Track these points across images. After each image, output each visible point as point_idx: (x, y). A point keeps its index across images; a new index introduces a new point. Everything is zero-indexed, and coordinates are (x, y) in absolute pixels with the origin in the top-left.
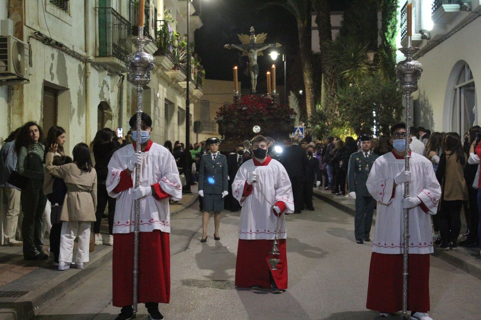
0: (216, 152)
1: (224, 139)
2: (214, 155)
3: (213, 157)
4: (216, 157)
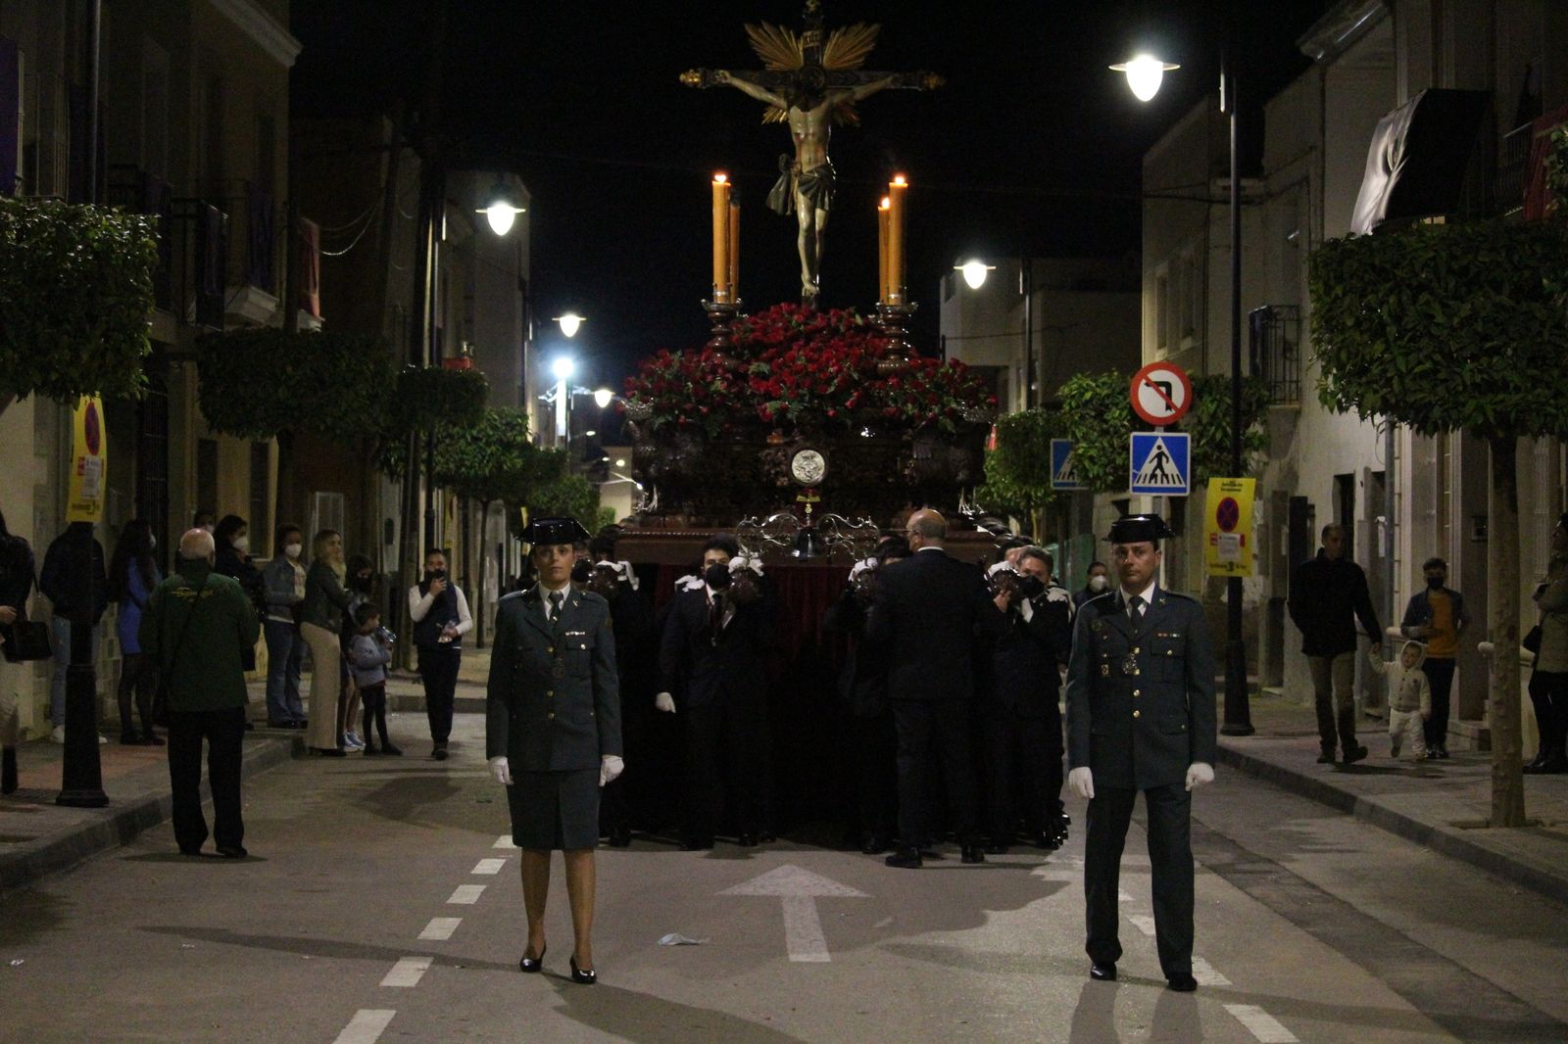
0: (560, 583)
1: (655, 503)
2: (554, 599)
3: (548, 606)
4: (561, 604)
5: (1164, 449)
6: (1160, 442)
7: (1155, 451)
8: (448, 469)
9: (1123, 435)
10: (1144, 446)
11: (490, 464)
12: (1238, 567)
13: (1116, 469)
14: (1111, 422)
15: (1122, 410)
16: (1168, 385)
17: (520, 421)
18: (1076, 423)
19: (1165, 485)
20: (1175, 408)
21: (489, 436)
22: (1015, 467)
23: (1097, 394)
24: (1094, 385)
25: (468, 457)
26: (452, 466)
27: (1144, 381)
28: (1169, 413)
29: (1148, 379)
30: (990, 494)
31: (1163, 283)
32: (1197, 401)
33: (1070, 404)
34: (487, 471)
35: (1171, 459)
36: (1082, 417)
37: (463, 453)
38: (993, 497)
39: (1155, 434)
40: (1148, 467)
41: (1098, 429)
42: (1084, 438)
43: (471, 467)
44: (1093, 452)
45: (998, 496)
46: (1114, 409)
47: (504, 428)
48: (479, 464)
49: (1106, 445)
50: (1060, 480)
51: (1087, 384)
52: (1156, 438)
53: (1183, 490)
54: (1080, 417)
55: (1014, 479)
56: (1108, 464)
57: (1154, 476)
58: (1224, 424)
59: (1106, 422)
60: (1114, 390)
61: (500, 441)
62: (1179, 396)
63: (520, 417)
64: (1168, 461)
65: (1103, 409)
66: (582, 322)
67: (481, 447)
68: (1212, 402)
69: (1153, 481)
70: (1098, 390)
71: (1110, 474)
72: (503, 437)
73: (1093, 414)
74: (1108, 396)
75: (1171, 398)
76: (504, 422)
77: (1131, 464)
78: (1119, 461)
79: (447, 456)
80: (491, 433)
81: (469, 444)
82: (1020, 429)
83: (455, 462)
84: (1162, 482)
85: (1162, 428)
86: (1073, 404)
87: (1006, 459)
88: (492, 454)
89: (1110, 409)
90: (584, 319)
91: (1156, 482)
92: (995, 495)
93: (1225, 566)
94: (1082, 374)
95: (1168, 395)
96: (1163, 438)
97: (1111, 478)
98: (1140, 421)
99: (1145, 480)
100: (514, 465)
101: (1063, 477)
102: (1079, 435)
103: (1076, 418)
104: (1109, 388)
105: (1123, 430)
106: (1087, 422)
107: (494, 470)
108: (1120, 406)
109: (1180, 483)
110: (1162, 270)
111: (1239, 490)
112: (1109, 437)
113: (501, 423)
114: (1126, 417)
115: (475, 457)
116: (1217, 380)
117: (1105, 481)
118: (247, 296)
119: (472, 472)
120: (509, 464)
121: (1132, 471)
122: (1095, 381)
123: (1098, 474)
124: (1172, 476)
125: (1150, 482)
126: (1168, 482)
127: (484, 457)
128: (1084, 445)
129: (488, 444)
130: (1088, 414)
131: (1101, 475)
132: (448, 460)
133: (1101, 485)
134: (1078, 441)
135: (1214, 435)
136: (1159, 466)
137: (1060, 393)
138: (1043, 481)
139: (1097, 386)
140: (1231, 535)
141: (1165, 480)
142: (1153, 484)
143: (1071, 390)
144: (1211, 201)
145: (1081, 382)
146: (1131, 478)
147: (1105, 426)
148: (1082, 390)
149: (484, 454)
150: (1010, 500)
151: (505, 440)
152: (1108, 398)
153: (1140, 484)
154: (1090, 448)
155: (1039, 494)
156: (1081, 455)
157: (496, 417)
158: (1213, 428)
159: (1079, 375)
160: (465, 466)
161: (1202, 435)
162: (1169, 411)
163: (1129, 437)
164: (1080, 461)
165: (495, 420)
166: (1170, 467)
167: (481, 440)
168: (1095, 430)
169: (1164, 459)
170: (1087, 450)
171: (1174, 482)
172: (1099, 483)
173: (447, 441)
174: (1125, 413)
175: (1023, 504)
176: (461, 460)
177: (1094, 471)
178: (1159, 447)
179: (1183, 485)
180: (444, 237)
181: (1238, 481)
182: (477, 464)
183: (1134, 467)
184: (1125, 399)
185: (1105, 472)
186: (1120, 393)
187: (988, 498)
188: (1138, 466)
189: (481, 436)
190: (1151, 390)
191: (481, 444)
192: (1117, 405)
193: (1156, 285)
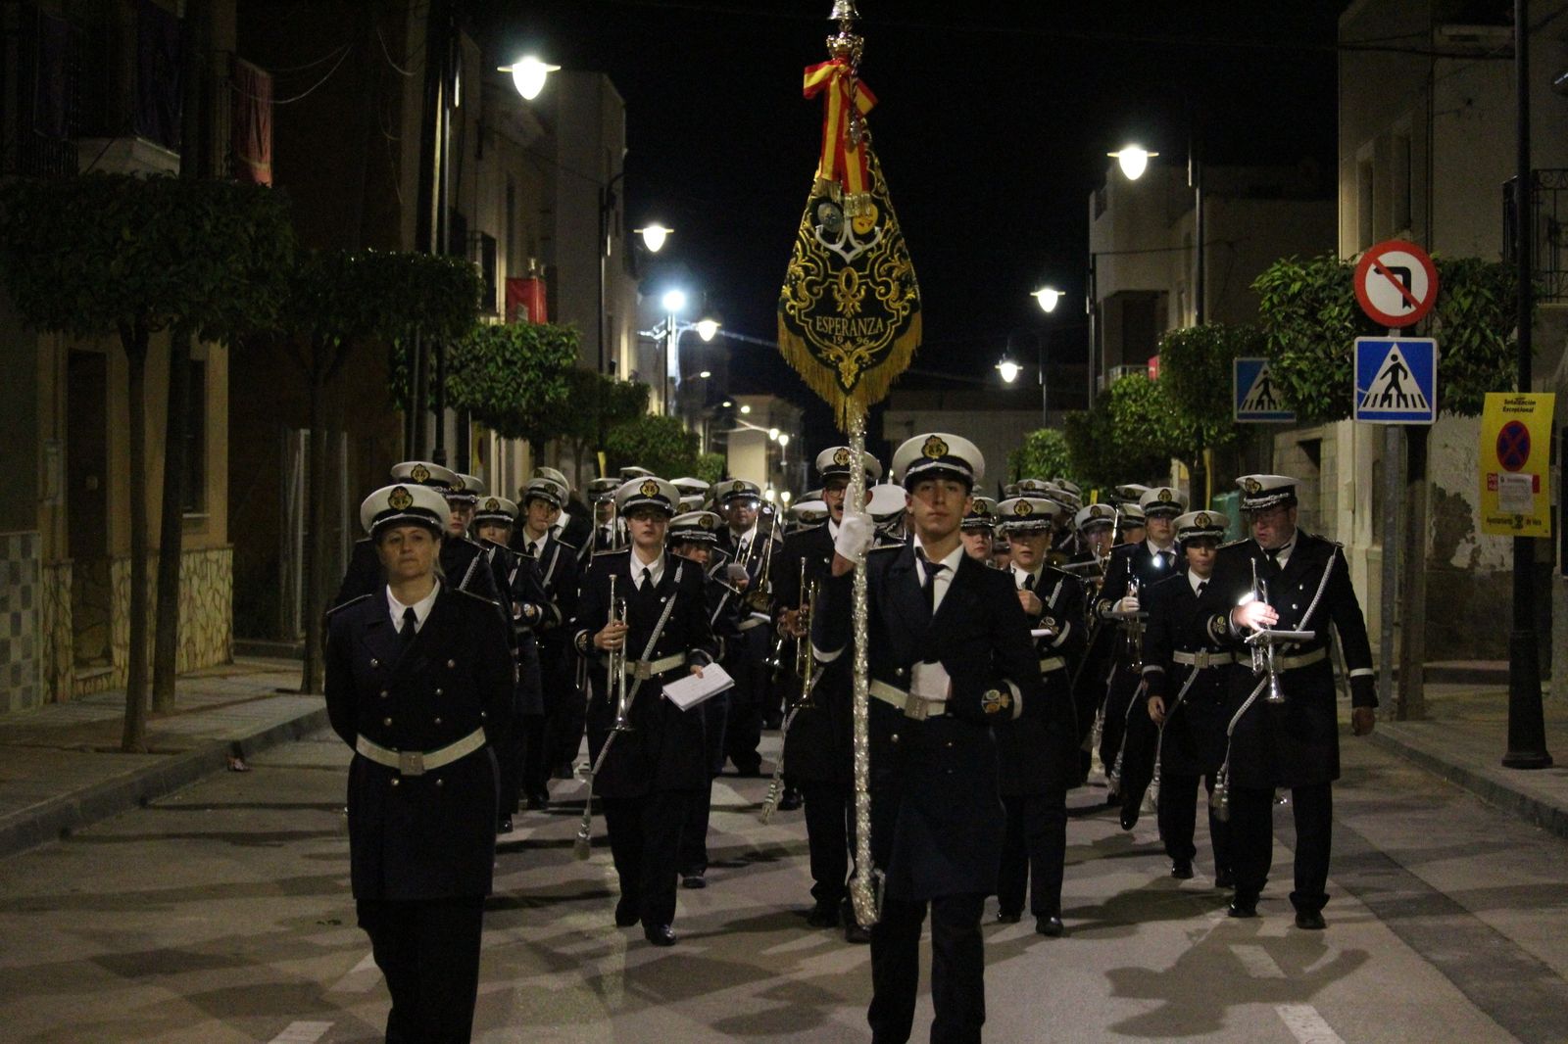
5: (1401, 360)
6: (1395, 350)
7: (1388, 363)
8: (474, 400)
9: (1344, 341)
10: (1373, 357)
11: (528, 395)
12: (1528, 522)
13: (1334, 387)
14: (1328, 323)
15: (1343, 306)
16: (1406, 272)
17: (565, 340)
18: (1280, 327)
19: (1402, 409)
20: (1415, 302)
21: (527, 359)
22: (1186, 396)
23: (1308, 285)
24: (1303, 273)
25: (499, 385)
26: (478, 396)
27: (1373, 267)
28: (1407, 311)
29: (1378, 263)
30: (1153, 432)
31: (1367, 171)
32: (1445, 295)
33: (1271, 299)
34: (524, 403)
35: (1410, 374)
36: (1288, 318)
37: (493, 380)
38: (1155, 436)
39: (1388, 339)
40: (1379, 385)
41: (1309, 332)
42: (1291, 346)
43: (504, 398)
44: (1303, 365)
45: (1162, 435)
46: (1332, 305)
47: (544, 348)
48: (513, 394)
49: (1320, 354)
50: (1246, 411)
51: (1295, 273)
52: (1389, 345)
53: (1428, 416)
54: (1284, 318)
55: (1185, 411)
56: (1323, 381)
57: (1387, 397)
58: (1483, 325)
59: (1320, 323)
60: (1331, 279)
61: (540, 365)
62: (1420, 288)
63: (566, 335)
64: (1406, 377)
65: (1316, 305)
66: (669, 235)
67: (515, 373)
68: (1465, 295)
69: (1386, 404)
70: (1309, 280)
71: (1326, 395)
72: (544, 361)
73: (1302, 312)
74: (1323, 288)
75: (1410, 290)
76: (545, 341)
77: (1356, 381)
78: (1338, 377)
79: (473, 385)
80: (529, 355)
81: (499, 369)
82: (1192, 348)
83: (482, 391)
84: (1398, 405)
85: (1399, 331)
86: (1276, 300)
87: (1175, 387)
88: (530, 382)
89: (1327, 305)
90: (672, 231)
91: (1390, 405)
92: (1159, 434)
93: (1509, 521)
94: (1288, 259)
95: (1406, 286)
96: (1401, 345)
97: (1327, 400)
98: (1369, 321)
99: (1374, 401)
100: (558, 395)
101: (1250, 407)
102: (1284, 342)
103: (1280, 317)
104: (1325, 276)
105: (1344, 335)
106: (1295, 325)
107: (533, 402)
108: (1340, 302)
109: (1423, 406)
110: (1365, 152)
111: (1531, 411)
112: (1325, 344)
113: (541, 343)
114: (1349, 315)
115: (508, 385)
116: (1472, 267)
117: (1320, 403)
118: (130, 152)
119: (505, 404)
120: (551, 395)
121: (1356, 389)
122: (1303, 267)
123: (1310, 395)
124: (1412, 396)
125: (1381, 405)
126: (1407, 406)
127: (519, 385)
128: (1291, 355)
129: (525, 369)
130: (1295, 312)
131: (1314, 394)
132: (473, 388)
133: (1314, 410)
134: (1282, 350)
135: (1469, 340)
136: (1395, 383)
137: (1257, 285)
138: (1222, 411)
139: (1308, 274)
140: (1519, 476)
141: (1402, 401)
142: (1386, 408)
143: (1273, 280)
144: (1435, 54)
145: (1284, 269)
146: (1355, 401)
147: (1319, 329)
148: (1287, 280)
149: (519, 380)
150: (1177, 439)
151: (547, 364)
152: (1324, 290)
153: (1368, 408)
154: (1299, 359)
155: (1212, 433)
156: (1285, 369)
157: (535, 335)
158: (1468, 331)
159: (1283, 261)
160: (496, 396)
161: (1451, 341)
162: (1407, 308)
163: (1353, 343)
164: (1285, 378)
165: (533, 338)
166: (1409, 385)
167: (515, 363)
168: (1304, 335)
169: (1401, 374)
170: (1293, 363)
171: (1415, 406)
172: (1310, 407)
173: (473, 365)
174: (1346, 312)
175: (1192, 444)
176: (491, 388)
177: (1304, 390)
178: (1394, 358)
179: (1427, 410)
180: (457, 103)
181: (1528, 396)
182: (510, 395)
183: (1360, 385)
184: (1346, 292)
185: (1319, 391)
186: (1339, 284)
187: (1150, 437)
188: (1366, 384)
189: (515, 358)
190: (1383, 278)
191: (516, 369)
192: (1336, 299)
193: (1357, 171)
